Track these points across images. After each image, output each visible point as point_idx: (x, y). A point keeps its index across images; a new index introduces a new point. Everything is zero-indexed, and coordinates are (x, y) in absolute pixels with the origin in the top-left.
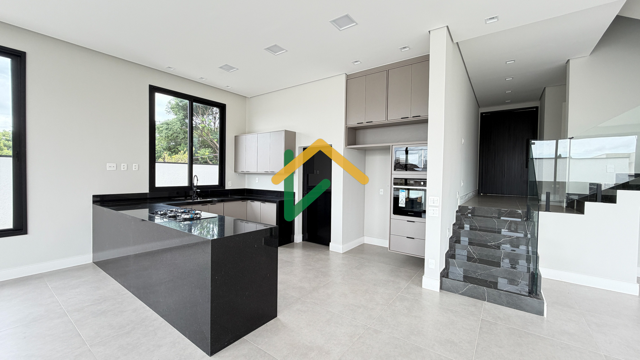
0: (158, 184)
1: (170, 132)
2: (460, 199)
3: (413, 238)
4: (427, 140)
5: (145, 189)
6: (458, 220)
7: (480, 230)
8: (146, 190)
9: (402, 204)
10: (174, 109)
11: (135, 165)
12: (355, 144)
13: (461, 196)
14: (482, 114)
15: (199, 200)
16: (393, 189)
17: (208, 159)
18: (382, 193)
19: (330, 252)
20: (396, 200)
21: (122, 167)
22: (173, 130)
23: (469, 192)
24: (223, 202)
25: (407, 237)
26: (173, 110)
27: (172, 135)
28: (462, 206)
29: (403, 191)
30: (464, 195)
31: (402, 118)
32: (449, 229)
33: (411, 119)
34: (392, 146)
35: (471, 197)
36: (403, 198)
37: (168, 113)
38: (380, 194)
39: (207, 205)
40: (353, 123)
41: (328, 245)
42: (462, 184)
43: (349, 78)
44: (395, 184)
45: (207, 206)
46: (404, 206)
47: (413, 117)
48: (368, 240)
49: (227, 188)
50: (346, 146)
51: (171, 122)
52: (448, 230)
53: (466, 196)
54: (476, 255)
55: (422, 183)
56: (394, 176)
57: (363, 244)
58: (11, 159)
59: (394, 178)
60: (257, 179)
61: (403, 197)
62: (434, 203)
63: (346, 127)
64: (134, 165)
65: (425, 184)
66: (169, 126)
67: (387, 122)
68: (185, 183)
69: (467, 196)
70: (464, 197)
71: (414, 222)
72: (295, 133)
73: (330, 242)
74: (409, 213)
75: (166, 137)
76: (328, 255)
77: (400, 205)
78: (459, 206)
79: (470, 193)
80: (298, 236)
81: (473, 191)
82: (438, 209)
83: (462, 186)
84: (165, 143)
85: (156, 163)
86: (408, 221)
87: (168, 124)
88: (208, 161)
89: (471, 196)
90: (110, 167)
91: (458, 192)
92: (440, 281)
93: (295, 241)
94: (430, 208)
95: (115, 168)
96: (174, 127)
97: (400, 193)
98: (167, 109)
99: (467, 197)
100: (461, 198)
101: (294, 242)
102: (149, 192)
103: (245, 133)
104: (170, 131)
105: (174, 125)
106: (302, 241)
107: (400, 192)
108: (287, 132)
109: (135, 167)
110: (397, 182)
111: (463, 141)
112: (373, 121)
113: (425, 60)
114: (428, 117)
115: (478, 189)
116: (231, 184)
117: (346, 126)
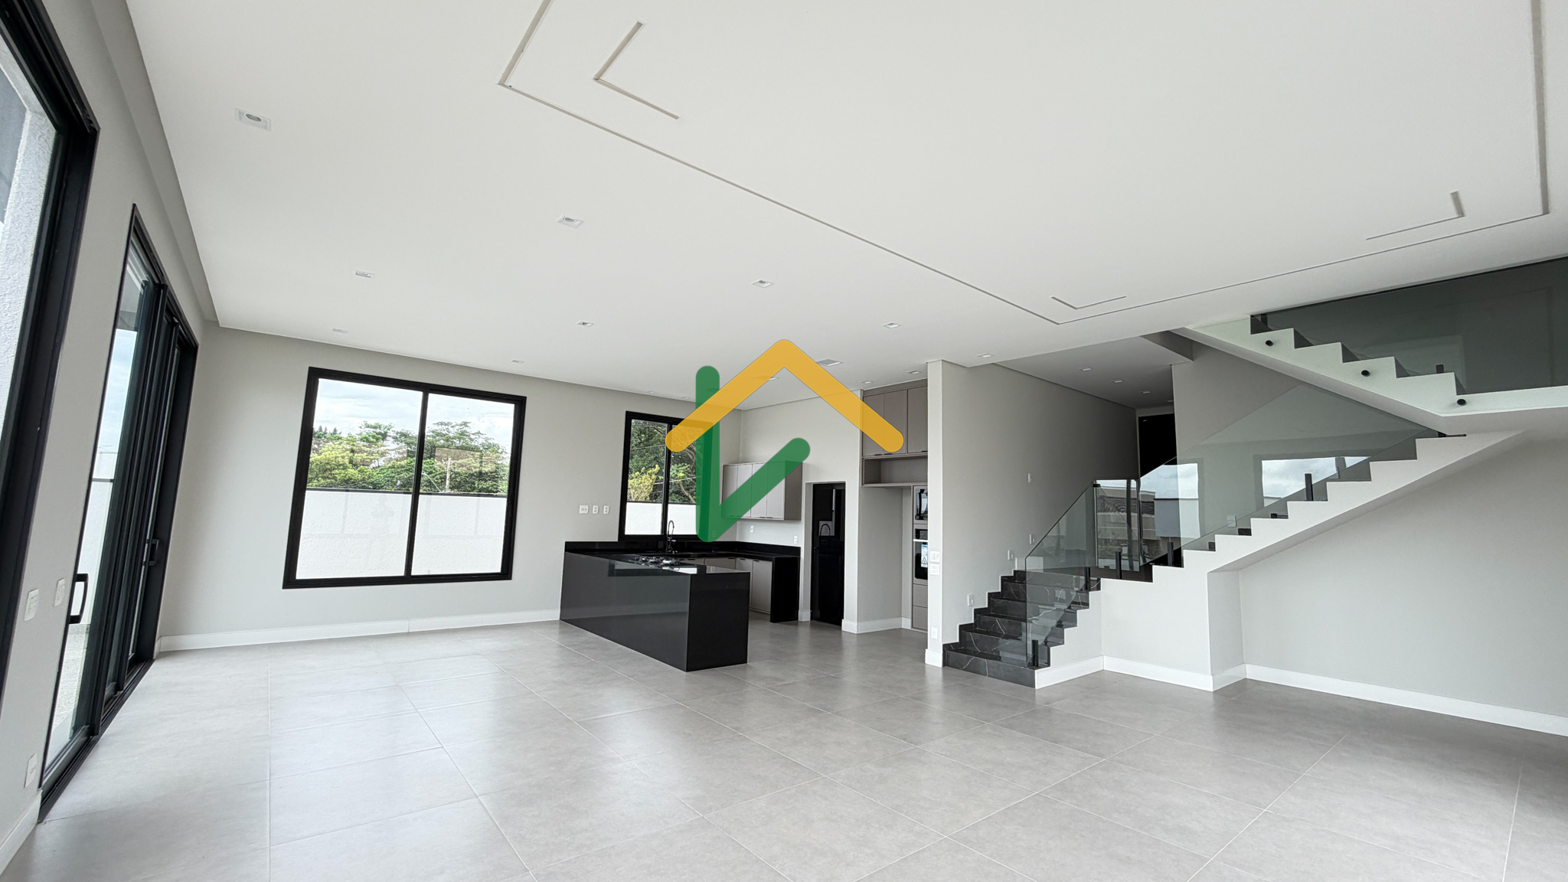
0: (628, 531)
4: (927, 482)
5: (614, 538)
12: (880, 483)
14: (1141, 419)
15: (674, 553)
17: (682, 486)
19: (842, 632)
21: (594, 509)
24: (706, 557)
34: (913, 486)
40: (871, 454)
41: (840, 624)
42: (1031, 539)
44: (916, 537)
47: (914, 451)
50: (862, 484)
55: (924, 535)
56: (915, 527)
58: (506, 499)
59: (916, 529)
60: (752, 527)
62: (934, 560)
64: (605, 507)
68: (658, 532)
73: (843, 618)
76: (841, 634)
78: (1016, 571)
80: (804, 613)
82: (938, 565)
85: (628, 504)
88: (683, 489)
90: (583, 509)
93: (799, 620)
94: (931, 566)
95: (587, 512)
101: (797, 619)
102: (617, 540)
103: (738, 462)
106: (809, 620)
109: (606, 510)
111: (1030, 477)
113: (923, 384)
117: (862, 458)
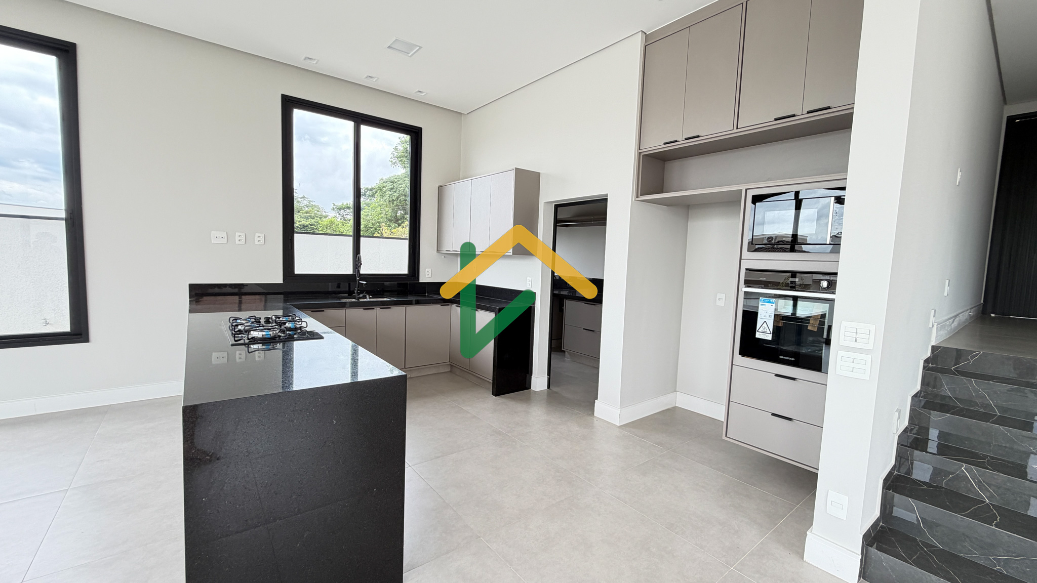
0: (300, 270)
1: (395, 194)
2: (937, 328)
3: (790, 419)
5: (274, 277)
6: (928, 385)
7: (1002, 421)
8: (277, 277)
9: (764, 331)
10: (402, 158)
11: (259, 235)
12: (662, 192)
13: (940, 320)
14: (1011, 120)
15: (368, 300)
16: (741, 296)
18: (721, 303)
19: (595, 419)
20: (750, 319)
21: (237, 238)
22: (399, 191)
23: (961, 311)
24: (405, 306)
25: (773, 414)
26: (400, 159)
27: (398, 198)
28: (944, 347)
29: (769, 302)
30: (949, 319)
31: (776, 120)
32: (899, 411)
33: (803, 118)
34: (746, 190)
35: (964, 322)
36: (768, 317)
37: (393, 166)
38: (717, 304)
39: (374, 309)
40: (655, 144)
42: (947, 288)
43: (650, 42)
44: (748, 283)
45: (375, 311)
46: (769, 337)
47: (809, 112)
48: (684, 401)
49: (422, 280)
50: (637, 197)
51: (396, 178)
52: (897, 414)
53: (954, 320)
54: (988, 494)
55: (825, 284)
56: (746, 265)
57: (673, 408)
59: (746, 269)
61: (767, 315)
62: (856, 341)
63: (640, 153)
64: (257, 235)
65: (832, 287)
66: (395, 184)
67: (736, 133)
68: (349, 271)
69: (957, 319)
70: (948, 323)
71: (794, 379)
72: (538, 175)
73: (597, 399)
74: (781, 357)
75: (390, 201)
77: (758, 335)
78: (933, 346)
79: (963, 312)
80: (539, 380)
81: (971, 309)
82: (868, 358)
83: (946, 294)
84: (390, 211)
85: (295, 235)
86: (777, 375)
87: (393, 182)
89: (966, 319)
90: (217, 237)
91: (933, 311)
92: (860, 557)
93: (532, 390)
94: (841, 353)
95: (225, 240)
96: (400, 186)
97: (760, 307)
98: (391, 160)
99: (956, 323)
100: (941, 326)
102: (283, 281)
103: (453, 180)
104: (395, 192)
105: (400, 182)
106: (545, 388)
107: (760, 303)
108: (519, 173)
109: (259, 239)
110: (754, 278)
111: (959, 177)
112: (700, 135)
114: (853, 108)
115: (982, 302)
116: (430, 273)
117: (640, 151)
